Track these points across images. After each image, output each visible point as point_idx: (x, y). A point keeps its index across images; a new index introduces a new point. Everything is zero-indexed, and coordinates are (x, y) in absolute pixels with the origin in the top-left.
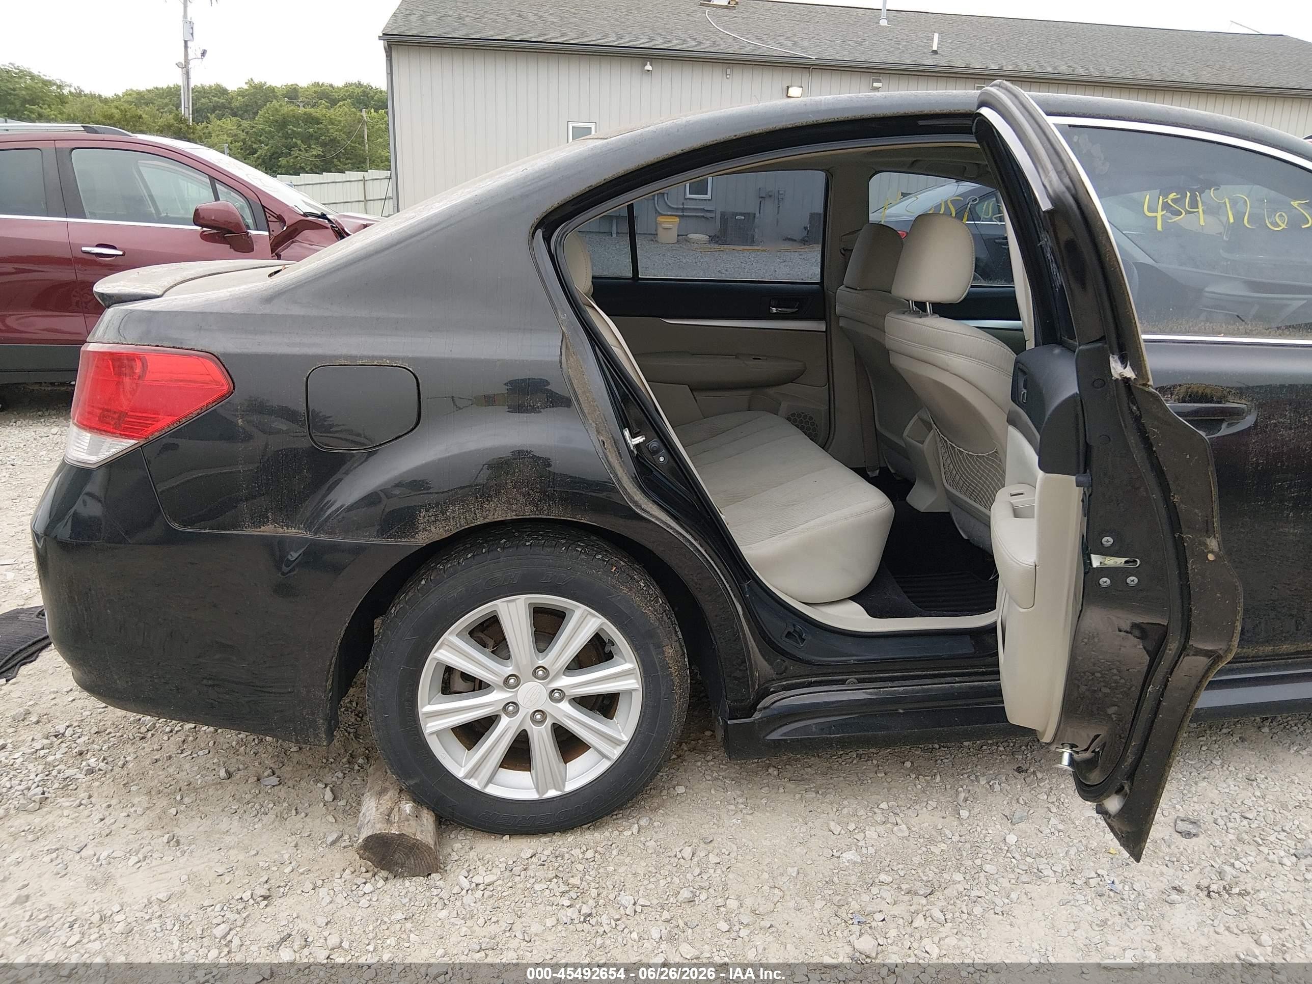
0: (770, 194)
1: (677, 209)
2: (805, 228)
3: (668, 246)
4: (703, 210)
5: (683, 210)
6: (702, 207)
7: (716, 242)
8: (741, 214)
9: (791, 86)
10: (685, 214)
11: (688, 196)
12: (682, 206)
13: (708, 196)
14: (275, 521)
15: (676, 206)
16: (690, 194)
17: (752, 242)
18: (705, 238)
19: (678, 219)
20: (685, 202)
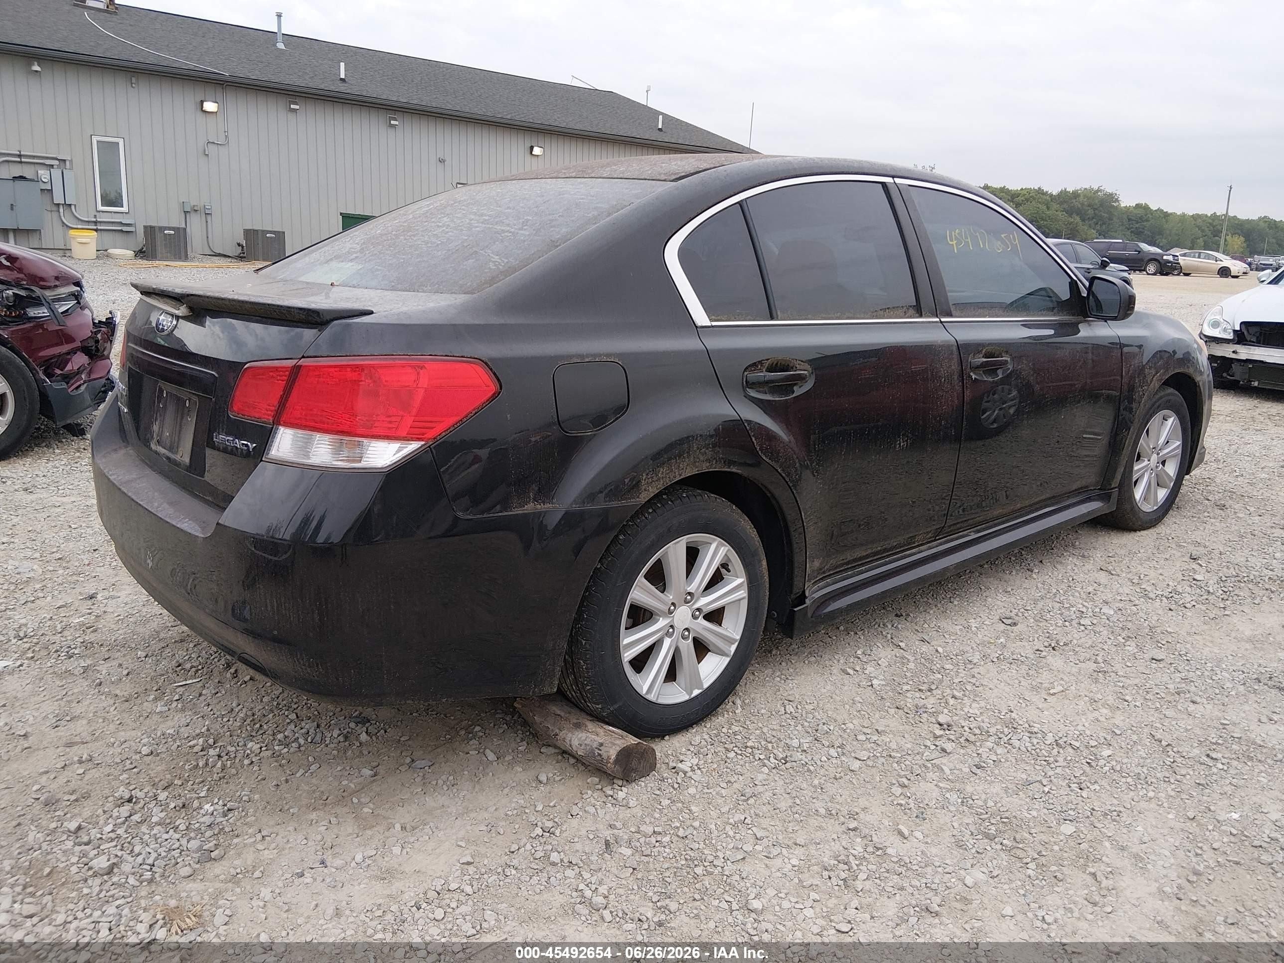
0: (196, 208)
1: (88, 222)
2: (239, 245)
3: (88, 262)
4: (121, 224)
5: (96, 223)
6: (119, 220)
7: (142, 258)
8: (170, 229)
9: (206, 101)
10: (99, 228)
11: (100, 208)
12: (95, 220)
13: (125, 209)
14: (535, 500)
15: (86, 219)
16: (102, 205)
17: (186, 258)
18: (130, 253)
19: (95, 233)
20: (98, 214)
